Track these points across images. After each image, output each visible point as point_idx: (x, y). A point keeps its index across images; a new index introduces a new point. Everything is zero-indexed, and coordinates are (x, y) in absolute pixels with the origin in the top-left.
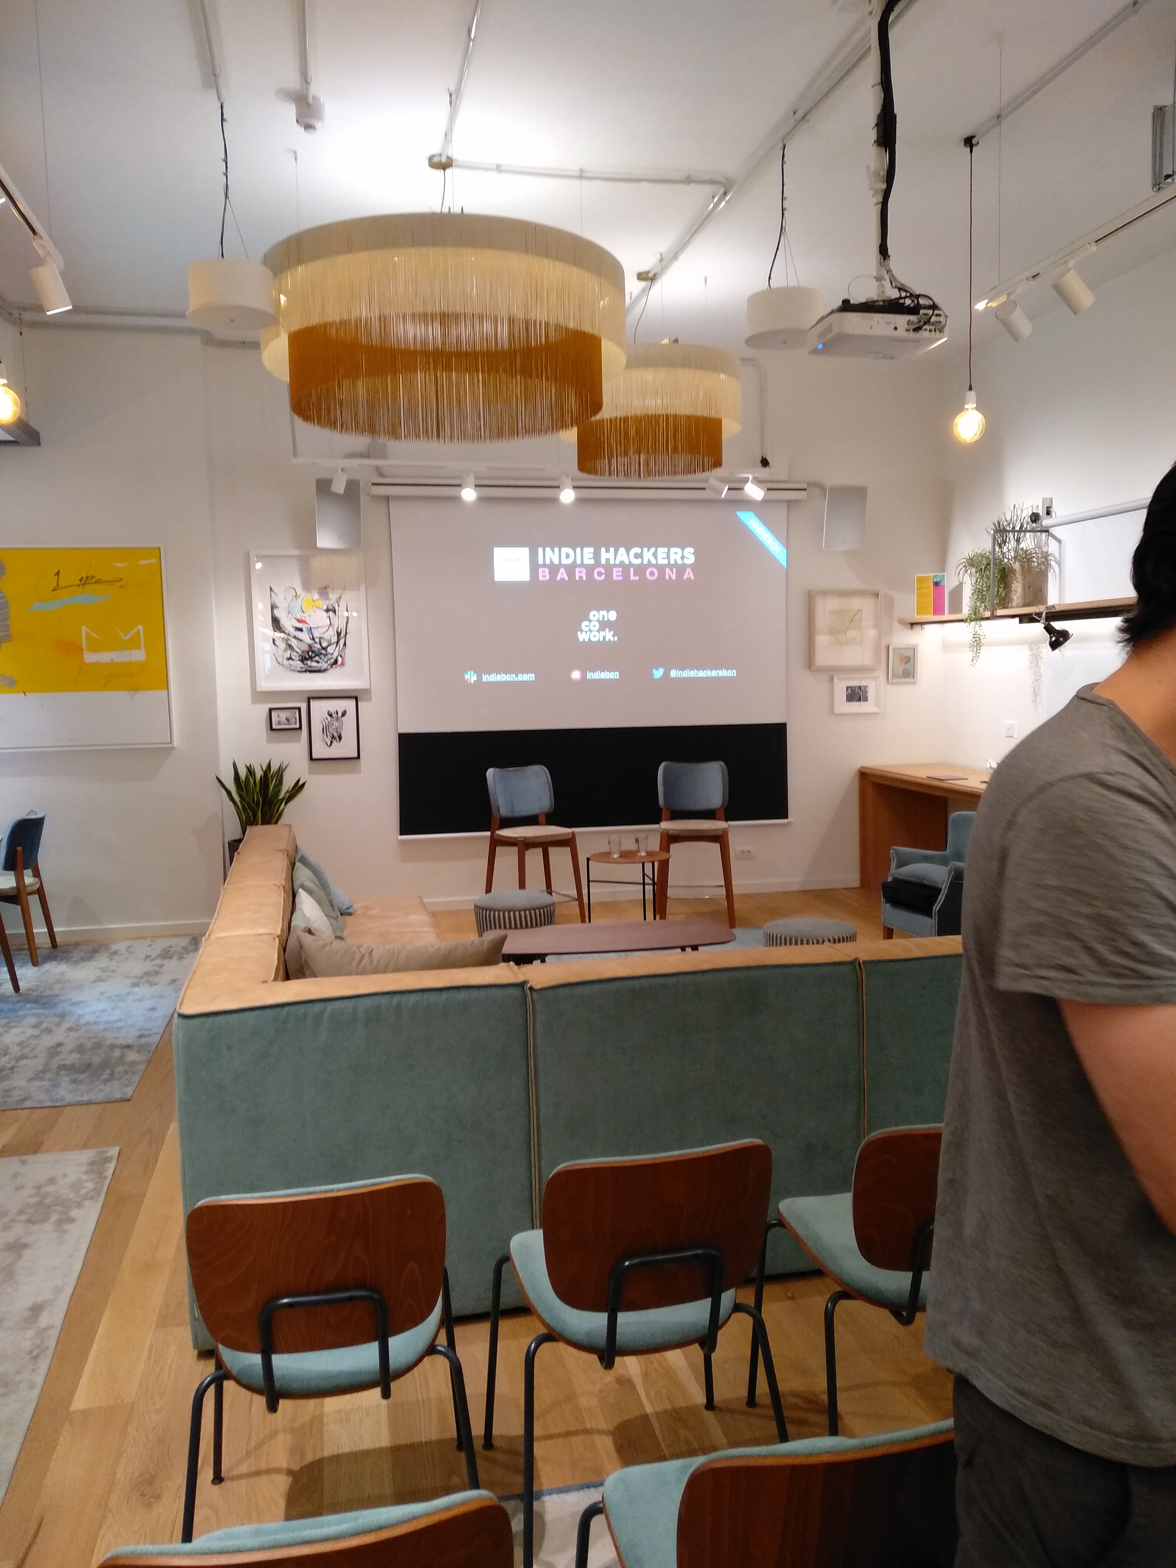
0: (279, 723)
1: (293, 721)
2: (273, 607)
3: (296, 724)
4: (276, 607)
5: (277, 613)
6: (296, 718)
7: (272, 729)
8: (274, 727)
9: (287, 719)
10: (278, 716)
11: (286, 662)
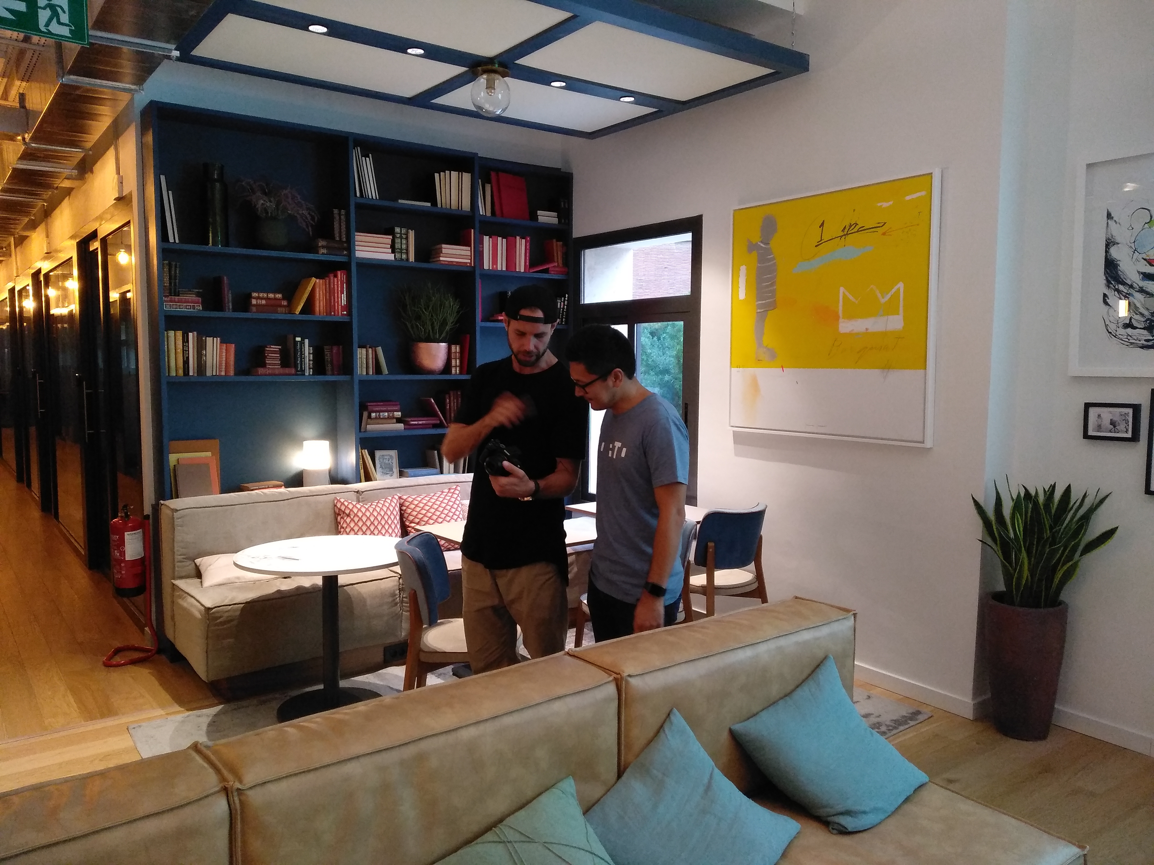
0: (1099, 428)
1: (1122, 427)
2: (1109, 243)
3: (1127, 432)
4: (1115, 243)
5: (1114, 252)
6: (1127, 422)
7: (1086, 436)
8: (1091, 433)
9: (1113, 423)
10: (1099, 416)
11: (1121, 331)
